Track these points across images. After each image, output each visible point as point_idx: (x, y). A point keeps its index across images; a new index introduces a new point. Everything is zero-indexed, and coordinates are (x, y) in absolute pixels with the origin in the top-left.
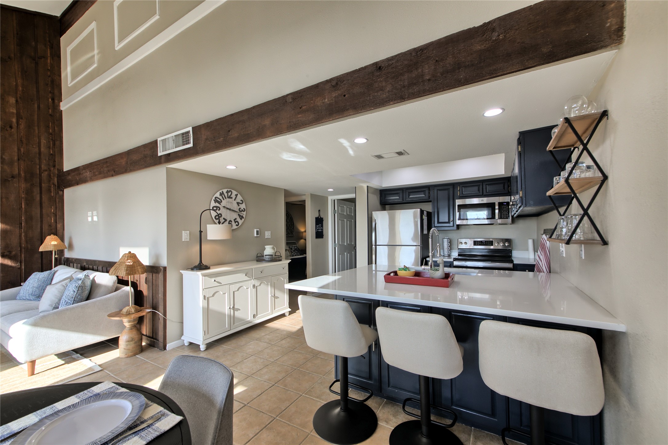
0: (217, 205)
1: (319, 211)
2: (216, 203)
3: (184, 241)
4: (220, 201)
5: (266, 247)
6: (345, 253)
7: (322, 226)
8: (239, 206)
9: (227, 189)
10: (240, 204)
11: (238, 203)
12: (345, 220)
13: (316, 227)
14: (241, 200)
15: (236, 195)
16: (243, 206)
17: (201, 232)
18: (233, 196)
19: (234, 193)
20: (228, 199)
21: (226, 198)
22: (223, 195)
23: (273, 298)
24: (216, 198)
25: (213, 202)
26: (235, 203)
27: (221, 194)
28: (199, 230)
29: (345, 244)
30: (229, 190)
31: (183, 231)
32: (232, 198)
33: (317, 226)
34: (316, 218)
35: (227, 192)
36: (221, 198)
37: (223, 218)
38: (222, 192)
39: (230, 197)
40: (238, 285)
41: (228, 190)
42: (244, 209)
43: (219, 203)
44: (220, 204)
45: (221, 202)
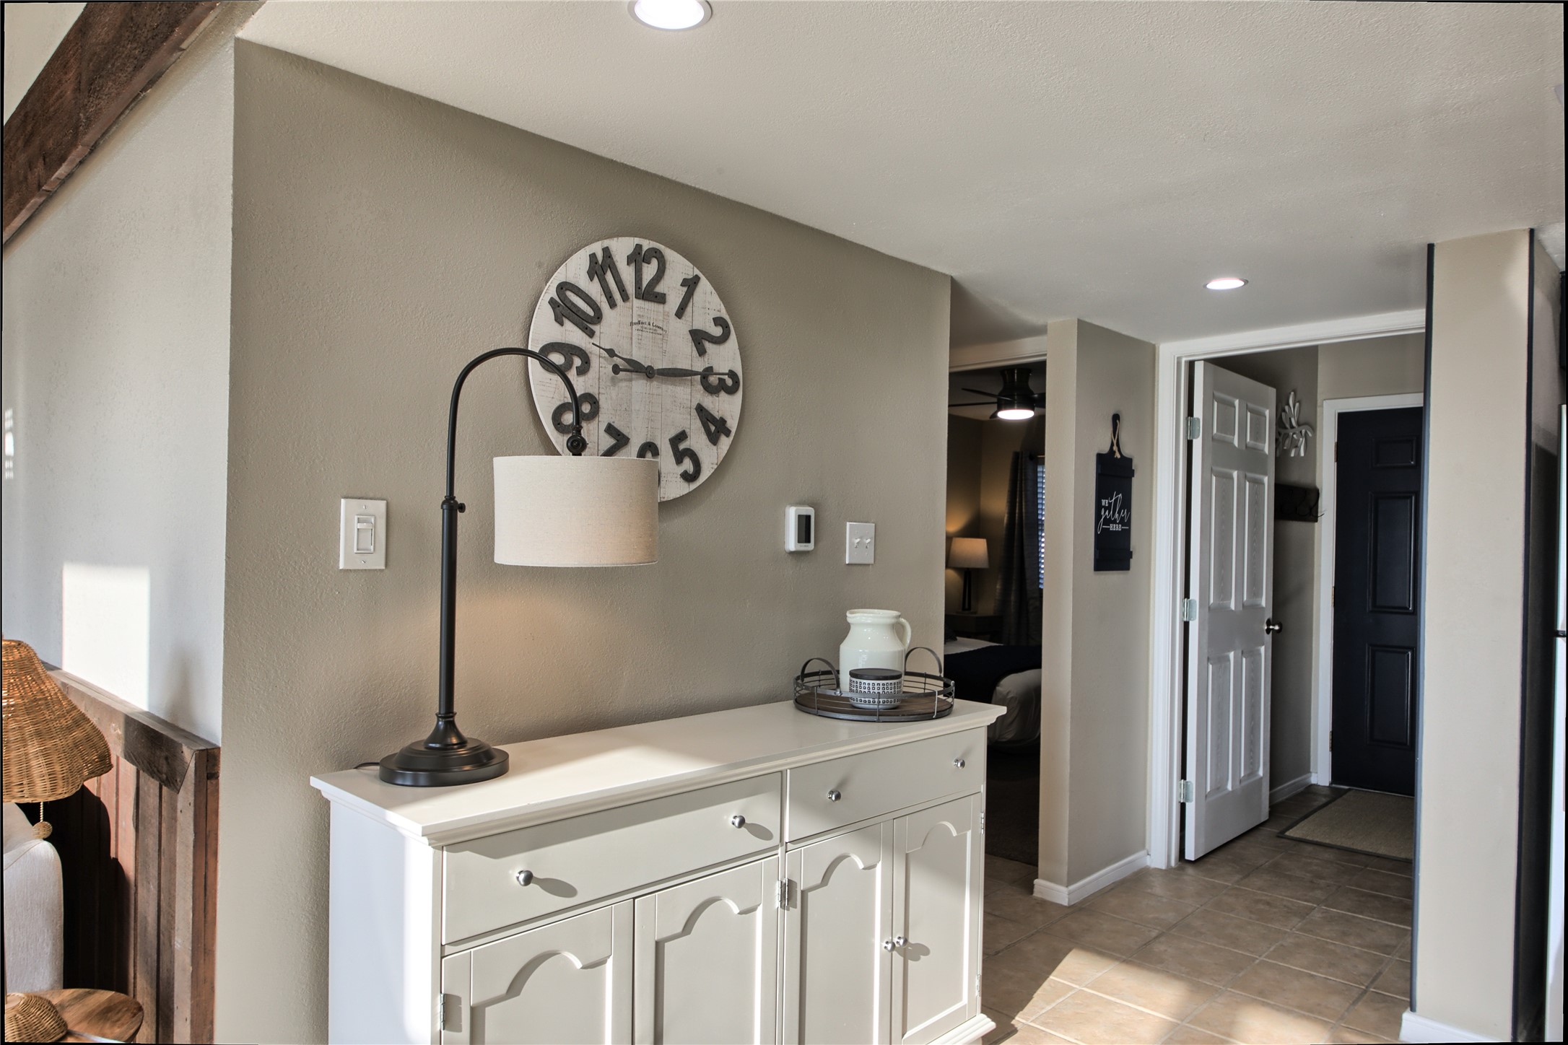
0: (572, 334)
1: (1116, 418)
2: (562, 324)
3: (346, 571)
4: (590, 312)
5: (854, 617)
6: (1232, 655)
7: (1127, 504)
8: (702, 352)
9: (637, 241)
10: (707, 345)
11: (699, 338)
12: (1235, 474)
13: (1099, 507)
14: (718, 321)
15: (691, 285)
16: (725, 358)
17: (453, 508)
18: (672, 287)
19: (679, 267)
20: (637, 303)
21: (625, 297)
22: (609, 277)
23: (898, 959)
24: (563, 287)
25: (544, 313)
26: (679, 331)
27: (601, 267)
28: (443, 493)
29: (1233, 607)
30: (647, 244)
31: (343, 500)
32: (661, 299)
33: (1105, 502)
34: (1101, 458)
35: (637, 258)
36: (594, 289)
37: (604, 426)
38: (606, 251)
39: (651, 294)
40: (689, 896)
41: (639, 247)
42: (732, 374)
43: (587, 323)
44: (591, 334)
45: (598, 317)
